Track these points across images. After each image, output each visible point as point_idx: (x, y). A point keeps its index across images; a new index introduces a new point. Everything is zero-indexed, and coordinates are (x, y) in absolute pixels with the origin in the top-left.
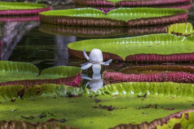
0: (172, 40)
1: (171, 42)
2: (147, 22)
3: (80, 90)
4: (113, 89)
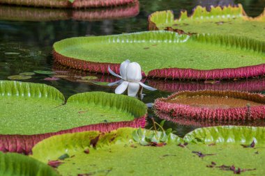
0: (173, 40)
1: (170, 41)
2: (97, 3)
3: (162, 135)
4: (205, 135)
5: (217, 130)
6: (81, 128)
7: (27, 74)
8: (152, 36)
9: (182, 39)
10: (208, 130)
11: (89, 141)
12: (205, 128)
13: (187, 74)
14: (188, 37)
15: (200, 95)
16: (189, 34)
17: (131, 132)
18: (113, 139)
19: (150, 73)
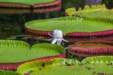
0: (76, 20)
1: (75, 21)
2: (43, 5)
3: (72, 61)
4: (91, 60)
5: (96, 58)
6: (38, 59)
7: (14, 37)
8: (67, 19)
9: (80, 19)
10: (92, 58)
11: (41, 64)
12: (90, 57)
13: (82, 34)
14: (82, 18)
15: (88, 43)
16: (82, 17)
17: (59, 60)
18: (51, 63)
19: (66, 34)
